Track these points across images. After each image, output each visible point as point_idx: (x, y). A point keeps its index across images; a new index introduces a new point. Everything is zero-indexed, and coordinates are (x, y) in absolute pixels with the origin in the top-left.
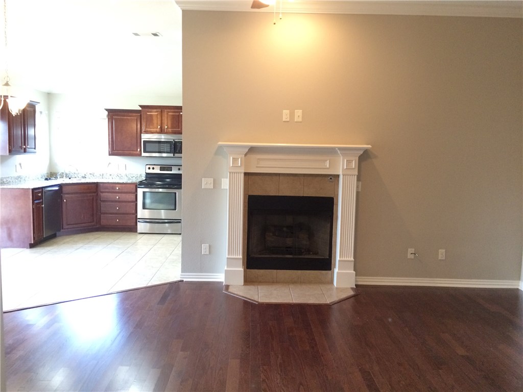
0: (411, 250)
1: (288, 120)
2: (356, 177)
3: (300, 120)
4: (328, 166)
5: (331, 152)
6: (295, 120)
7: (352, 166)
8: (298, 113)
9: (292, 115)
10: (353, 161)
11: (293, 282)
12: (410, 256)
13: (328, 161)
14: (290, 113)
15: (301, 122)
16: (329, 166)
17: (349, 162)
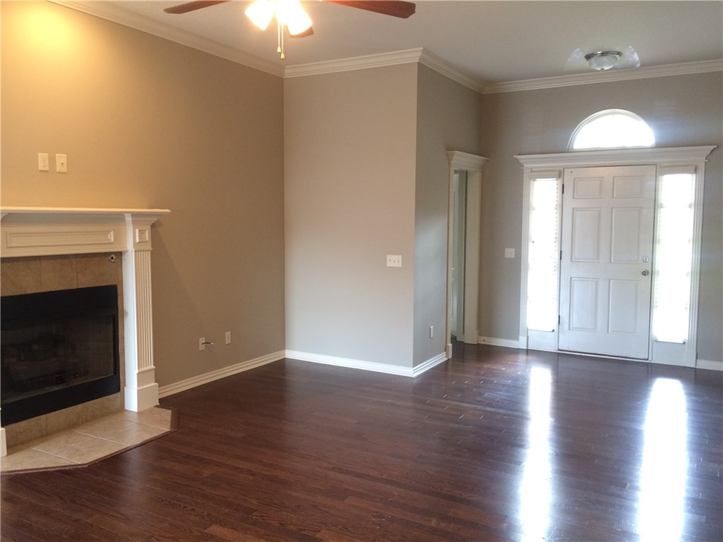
0: (202, 340)
1: (47, 169)
2: (149, 252)
3: (64, 169)
4: (112, 240)
5: (118, 219)
6: (58, 170)
7: (145, 238)
8: (61, 159)
9: (52, 161)
10: (145, 231)
11: (70, 427)
12: (202, 347)
13: (112, 233)
14: (49, 157)
15: (65, 173)
16: (114, 240)
17: (141, 232)
